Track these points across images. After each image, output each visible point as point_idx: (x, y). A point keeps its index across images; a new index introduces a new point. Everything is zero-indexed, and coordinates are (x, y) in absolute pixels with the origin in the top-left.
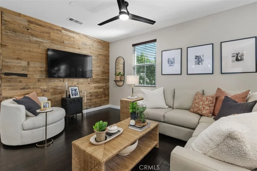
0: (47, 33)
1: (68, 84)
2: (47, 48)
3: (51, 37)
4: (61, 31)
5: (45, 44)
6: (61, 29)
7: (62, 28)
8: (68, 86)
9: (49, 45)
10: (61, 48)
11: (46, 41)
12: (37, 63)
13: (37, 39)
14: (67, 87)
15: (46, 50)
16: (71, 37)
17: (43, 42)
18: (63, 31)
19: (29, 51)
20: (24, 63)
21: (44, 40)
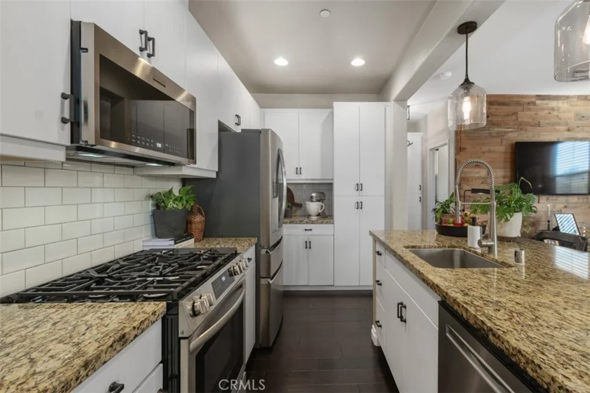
0: (513, 114)
1: (551, 206)
2: (514, 141)
3: (519, 120)
4: (534, 104)
5: (510, 135)
6: (534, 100)
7: (537, 96)
8: (551, 212)
9: (516, 134)
10: (534, 137)
11: (510, 130)
12: (499, 170)
13: (500, 130)
14: (549, 213)
15: (512, 145)
16: (553, 109)
17: (507, 132)
18: (538, 102)
19: (490, 151)
20: (483, 173)
21: (509, 128)
